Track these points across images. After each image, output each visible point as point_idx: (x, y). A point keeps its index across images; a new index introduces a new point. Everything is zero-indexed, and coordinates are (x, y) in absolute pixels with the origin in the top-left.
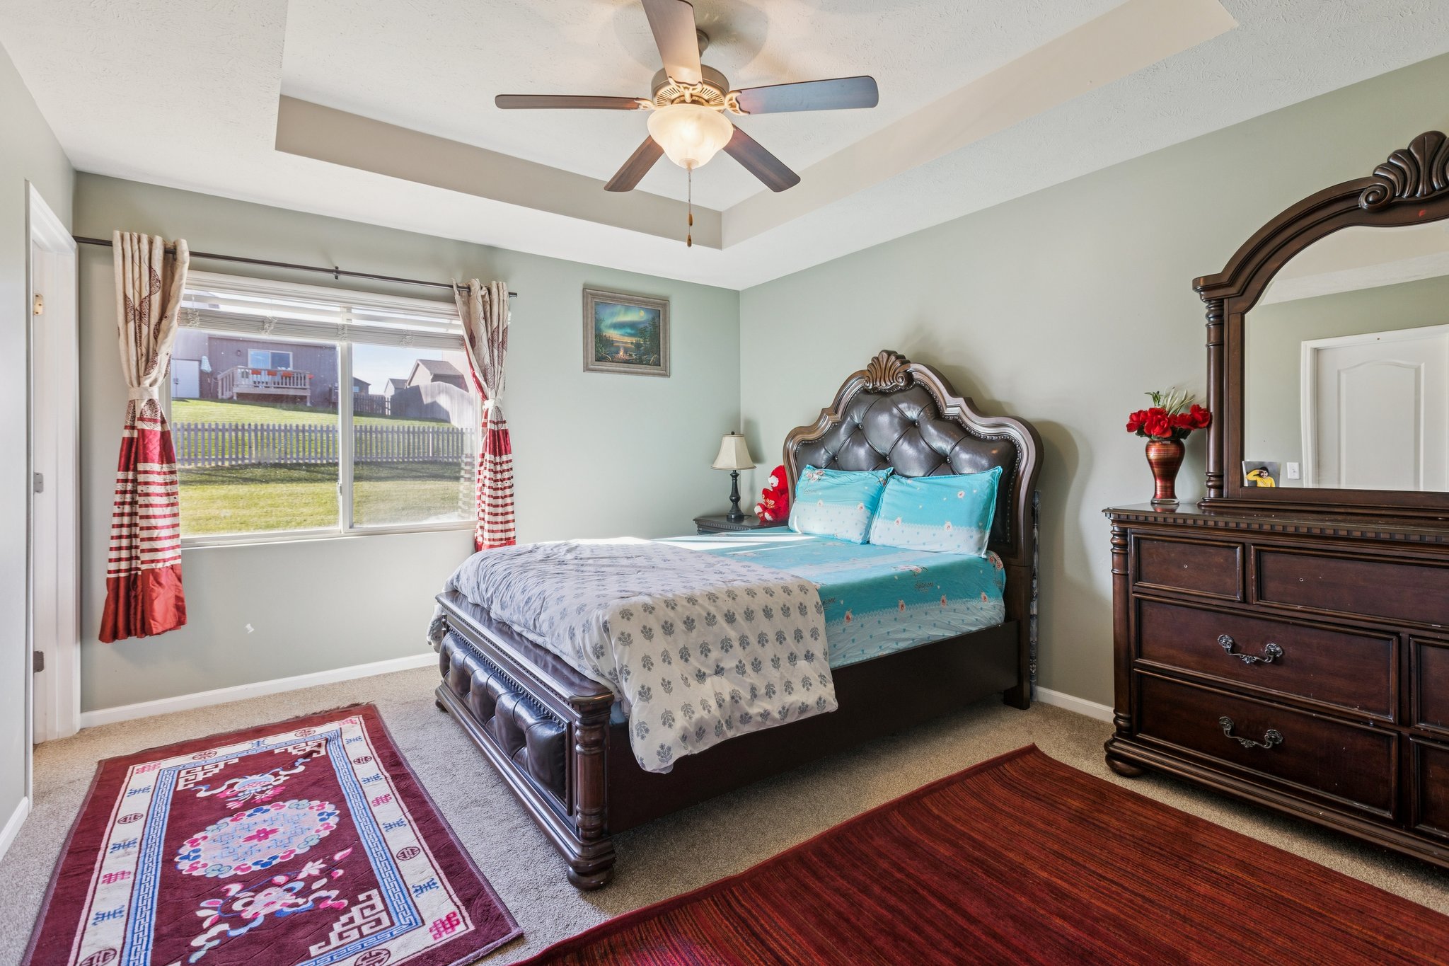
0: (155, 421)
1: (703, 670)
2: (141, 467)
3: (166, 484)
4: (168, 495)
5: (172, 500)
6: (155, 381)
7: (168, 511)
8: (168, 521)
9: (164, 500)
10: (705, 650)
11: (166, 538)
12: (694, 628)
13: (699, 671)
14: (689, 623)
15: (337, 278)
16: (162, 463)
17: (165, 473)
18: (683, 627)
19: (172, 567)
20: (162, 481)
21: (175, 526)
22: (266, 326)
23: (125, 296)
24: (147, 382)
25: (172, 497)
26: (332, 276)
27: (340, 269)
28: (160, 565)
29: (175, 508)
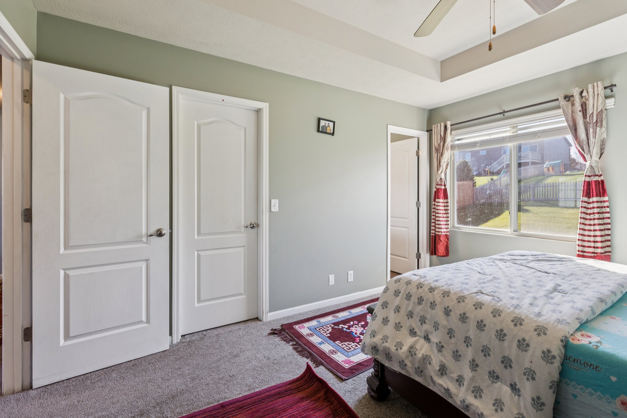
0: (441, 185)
1: (416, 330)
2: (437, 200)
3: (445, 206)
4: (445, 210)
5: (446, 212)
6: (442, 171)
7: (445, 215)
8: (445, 219)
9: (444, 212)
10: (423, 320)
11: (443, 225)
12: (422, 304)
13: (413, 329)
14: (420, 300)
15: (504, 115)
16: (444, 199)
17: (445, 203)
18: (416, 300)
19: (446, 235)
20: (443, 205)
21: (447, 221)
22: (477, 144)
23: (435, 146)
24: (440, 172)
25: (447, 211)
26: (502, 115)
27: (505, 111)
28: (440, 233)
29: (448, 215)
